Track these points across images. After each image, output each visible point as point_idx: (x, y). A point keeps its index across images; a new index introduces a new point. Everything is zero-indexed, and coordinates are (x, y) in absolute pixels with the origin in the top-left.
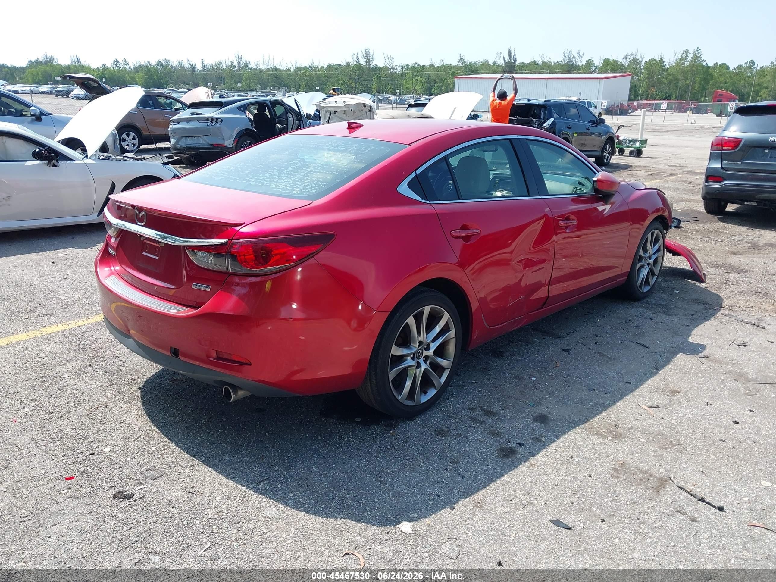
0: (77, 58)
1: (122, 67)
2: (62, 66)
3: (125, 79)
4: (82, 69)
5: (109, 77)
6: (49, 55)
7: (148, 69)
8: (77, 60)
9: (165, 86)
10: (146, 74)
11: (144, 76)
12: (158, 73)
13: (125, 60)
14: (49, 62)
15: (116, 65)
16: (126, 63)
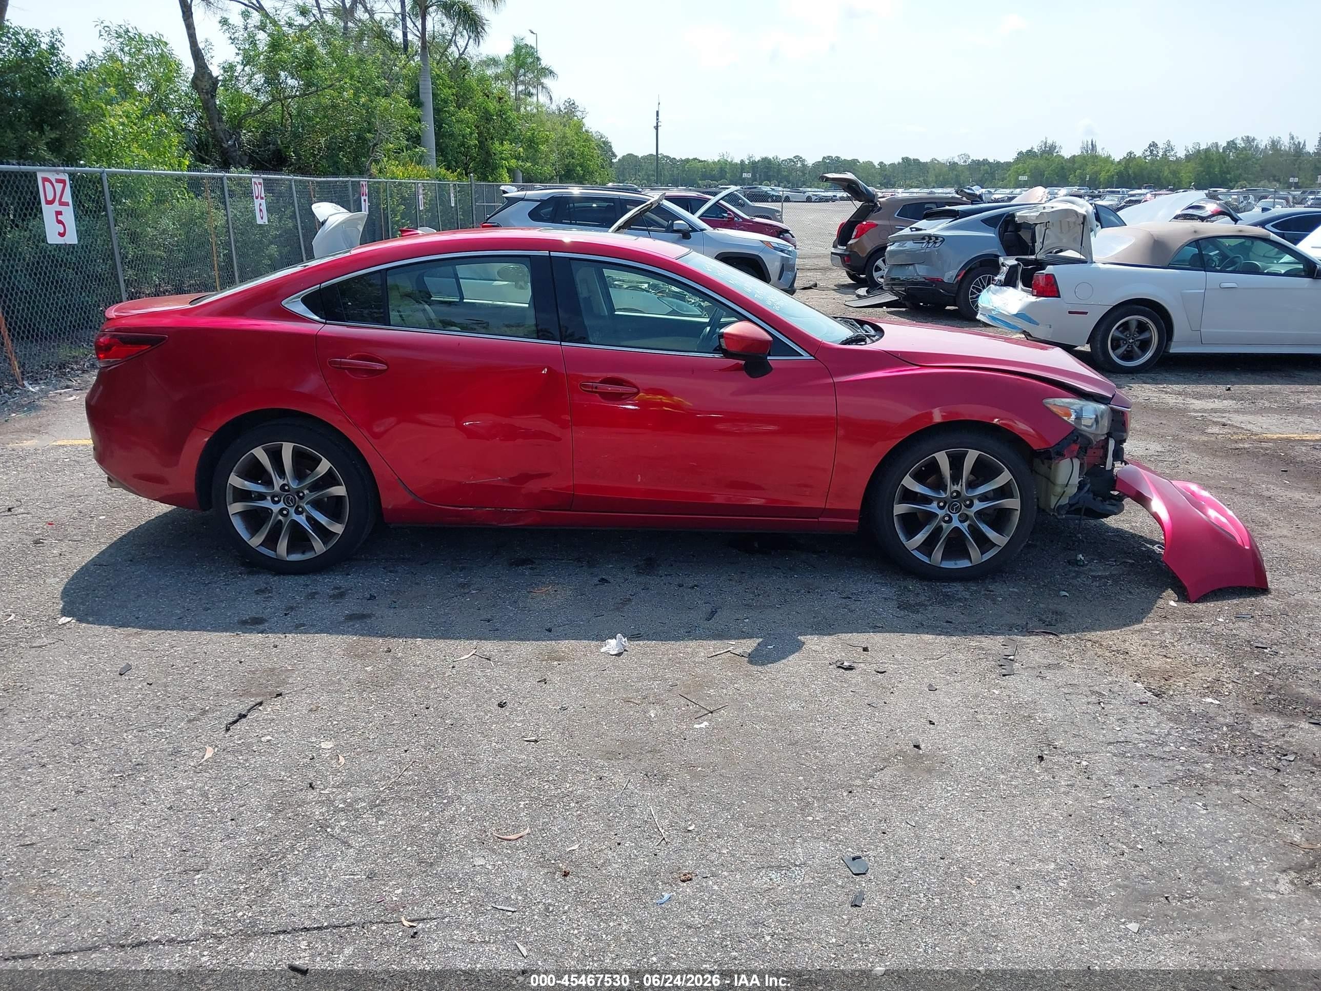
0: (1092, 144)
1: (1160, 155)
2: (1063, 157)
3: (1161, 175)
4: (1094, 162)
5: (1134, 173)
6: (1050, 142)
7: (1206, 157)
8: (1090, 146)
9: (1231, 184)
10: (1202, 164)
11: (1196, 168)
12: (1225, 162)
13: (1169, 142)
14: (1049, 151)
15: (1151, 152)
16: (1169, 148)
